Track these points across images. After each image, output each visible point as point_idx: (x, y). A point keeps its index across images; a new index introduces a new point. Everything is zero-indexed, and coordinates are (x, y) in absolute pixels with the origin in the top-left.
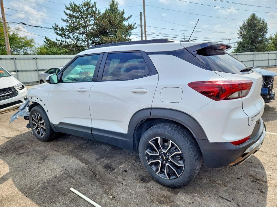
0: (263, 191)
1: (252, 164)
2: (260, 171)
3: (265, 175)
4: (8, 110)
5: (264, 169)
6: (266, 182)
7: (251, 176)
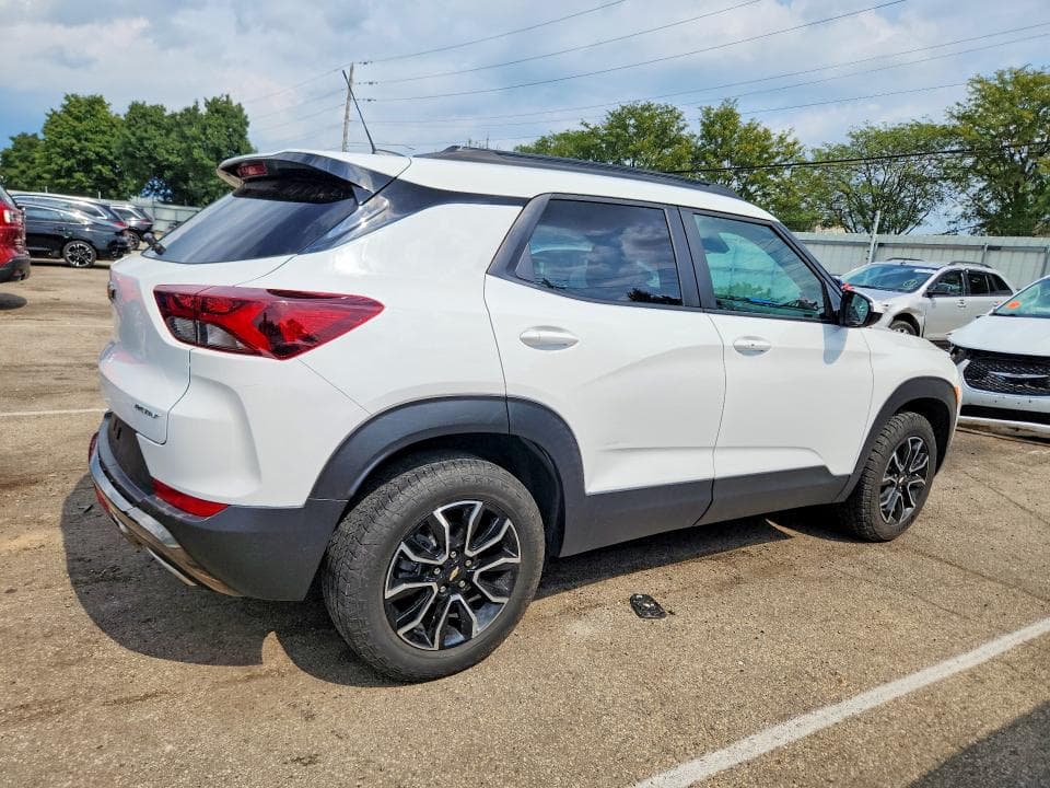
0: (77, 564)
1: (143, 618)
2: (103, 608)
3: (83, 599)
4: (987, 428)
5: (95, 620)
6: (75, 584)
7: (127, 579)
